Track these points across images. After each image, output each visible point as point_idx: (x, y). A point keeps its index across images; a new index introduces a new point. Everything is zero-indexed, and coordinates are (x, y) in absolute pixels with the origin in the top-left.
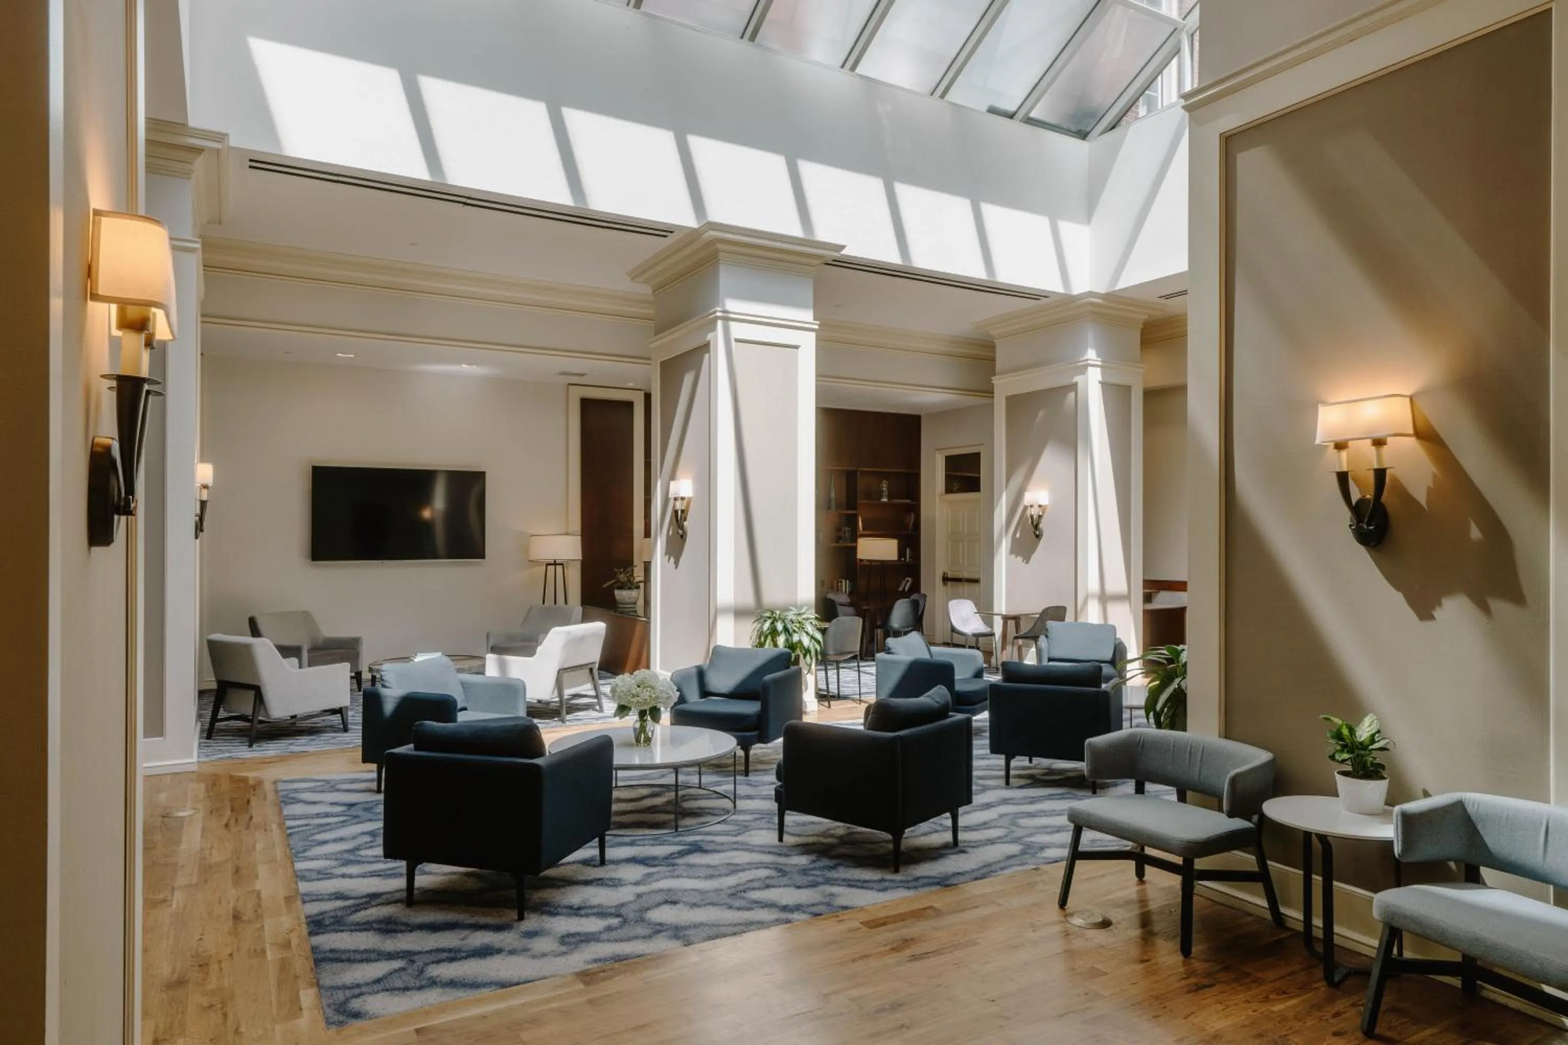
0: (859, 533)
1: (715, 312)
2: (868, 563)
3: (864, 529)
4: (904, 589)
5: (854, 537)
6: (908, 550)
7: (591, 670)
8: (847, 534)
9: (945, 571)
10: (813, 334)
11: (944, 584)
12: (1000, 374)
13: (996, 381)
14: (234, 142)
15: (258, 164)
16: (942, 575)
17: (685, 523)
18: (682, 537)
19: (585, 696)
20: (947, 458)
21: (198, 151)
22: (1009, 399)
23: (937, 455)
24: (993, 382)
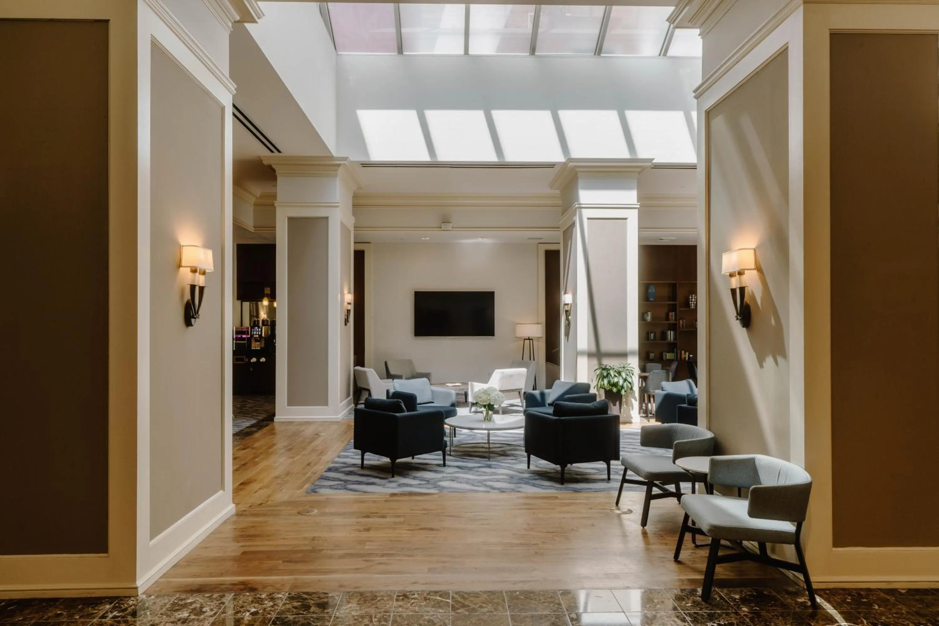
1: (575, 206)
7: (519, 392)
10: (637, 210)
14: (352, 158)
15: (365, 165)
17: (570, 318)
18: (568, 325)
19: (517, 406)
21: (339, 165)
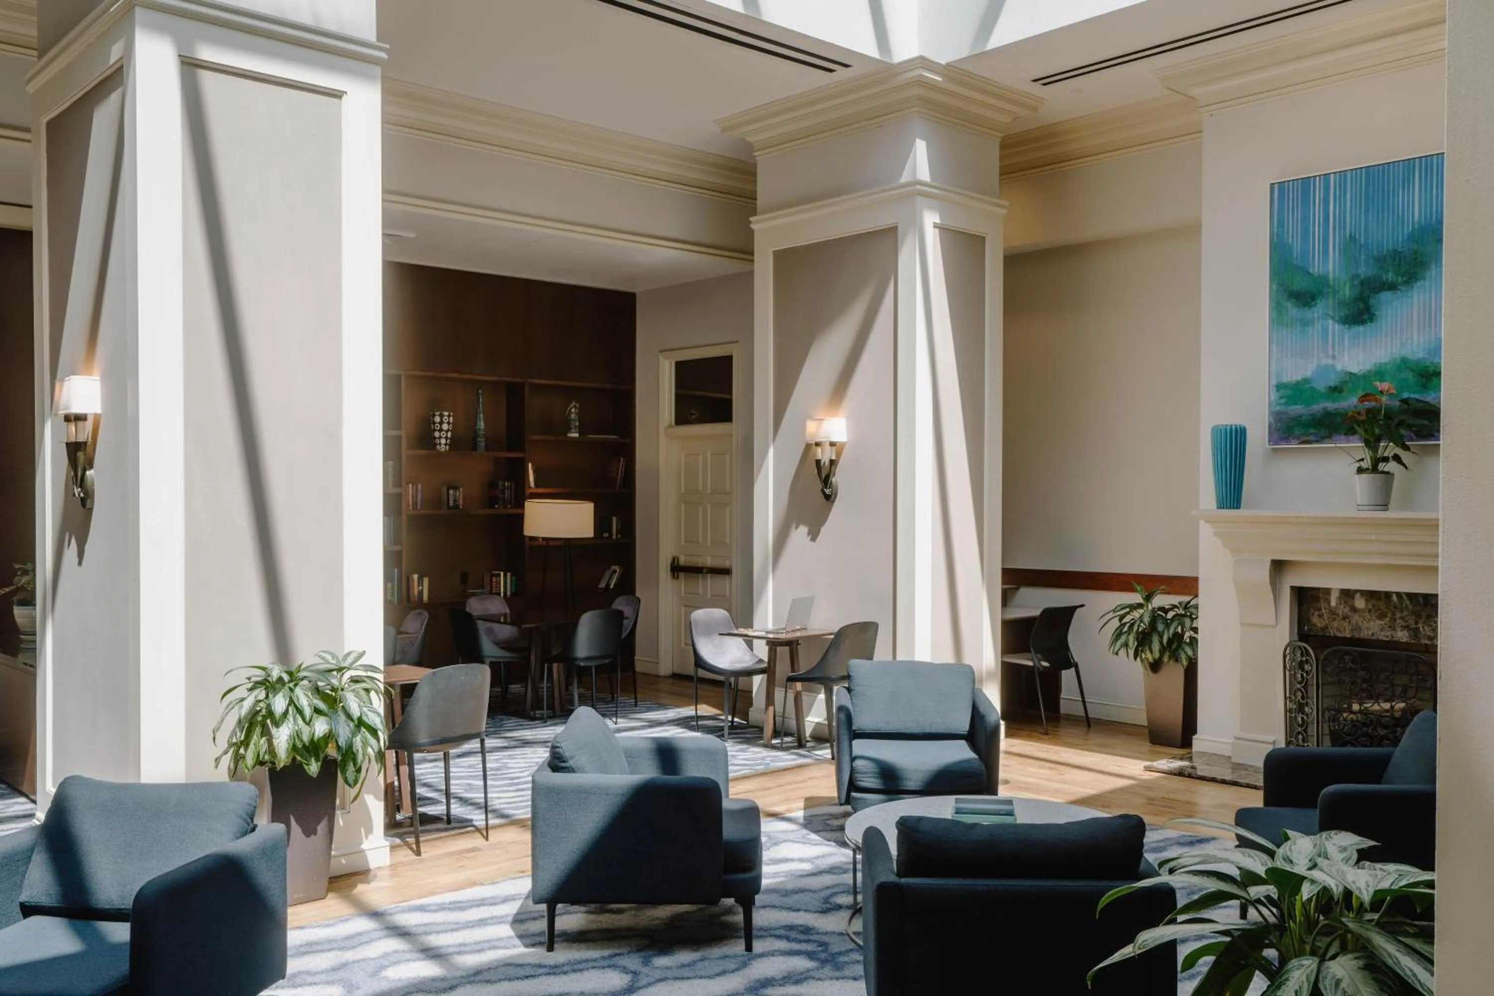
0: (528, 492)
2: (545, 543)
3: (537, 485)
4: (608, 585)
5: (520, 497)
6: (614, 519)
8: (507, 494)
9: (675, 554)
11: (674, 577)
12: (765, 212)
13: (758, 224)
16: (669, 562)
17: (89, 473)
18: (83, 501)
20: (678, 364)
22: (780, 256)
23: (661, 358)
24: (753, 226)
